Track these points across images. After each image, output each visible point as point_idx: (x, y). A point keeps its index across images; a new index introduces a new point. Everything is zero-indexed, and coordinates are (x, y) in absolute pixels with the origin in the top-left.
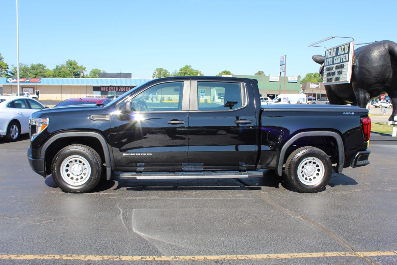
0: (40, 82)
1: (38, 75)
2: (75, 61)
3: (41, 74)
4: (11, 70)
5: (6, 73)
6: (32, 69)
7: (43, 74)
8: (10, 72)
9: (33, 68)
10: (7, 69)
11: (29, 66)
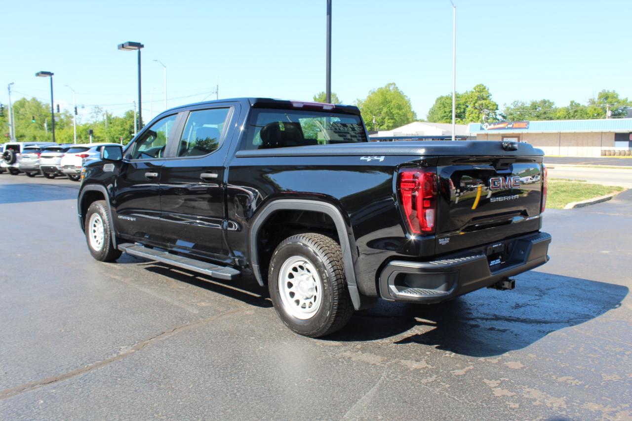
0: (528, 128)
1: (540, 117)
2: (614, 91)
3: (546, 116)
4: (502, 112)
5: (494, 116)
6: (532, 108)
7: (548, 115)
8: (500, 115)
9: (534, 106)
10: (496, 111)
11: (528, 104)
